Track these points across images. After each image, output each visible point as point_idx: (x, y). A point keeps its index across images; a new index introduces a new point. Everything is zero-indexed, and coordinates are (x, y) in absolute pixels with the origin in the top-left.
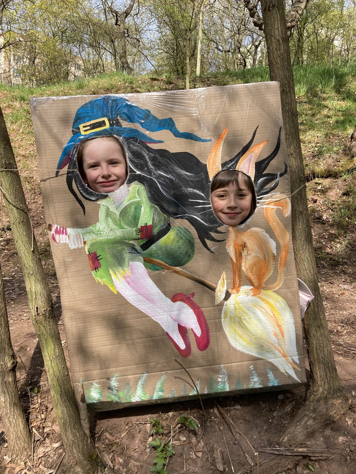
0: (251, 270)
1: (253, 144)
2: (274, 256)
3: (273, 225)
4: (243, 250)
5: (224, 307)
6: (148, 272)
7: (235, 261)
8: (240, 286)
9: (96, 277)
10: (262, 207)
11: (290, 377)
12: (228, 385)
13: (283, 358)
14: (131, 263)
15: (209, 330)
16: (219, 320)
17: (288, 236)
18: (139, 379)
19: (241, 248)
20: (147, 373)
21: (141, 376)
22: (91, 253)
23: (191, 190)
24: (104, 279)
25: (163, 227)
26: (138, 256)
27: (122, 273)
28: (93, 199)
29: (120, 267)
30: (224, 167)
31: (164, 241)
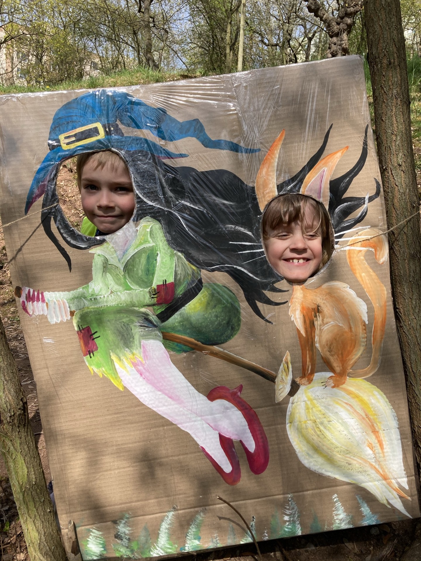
0: (330, 348)
1: (325, 153)
2: (365, 325)
3: (361, 277)
4: (316, 316)
5: (290, 405)
6: (171, 356)
7: (304, 335)
8: (313, 372)
9: (91, 365)
10: (342, 249)
11: (394, 510)
12: (299, 526)
13: (384, 482)
14: (143, 342)
15: (267, 442)
16: (282, 426)
17: (386, 292)
18: (163, 521)
19: (313, 313)
20: (175, 511)
21: (165, 516)
22: (81, 329)
23: (231, 228)
24: (103, 369)
25: (191, 285)
26: (154, 331)
27: (130, 359)
28: (83, 246)
29: (127, 349)
30: (281, 190)
31: (193, 306)
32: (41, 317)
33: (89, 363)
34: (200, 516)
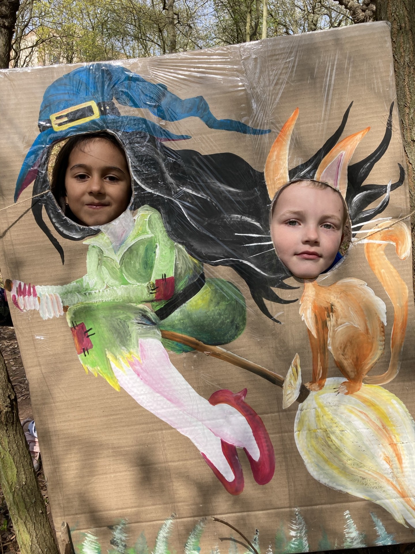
0: (344, 351)
1: (344, 134)
2: (383, 327)
3: (380, 273)
4: (329, 316)
5: (298, 412)
6: (170, 356)
7: (315, 336)
8: (324, 377)
9: (85, 364)
10: (360, 242)
11: (412, 530)
12: (306, 542)
13: (402, 499)
14: (141, 340)
15: (273, 451)
16: (290, 434)
17: (407, 291)
18: (161, 529)
19: (326, 312)
20: (173, 519)
21: (162, 524)
22: (75, 325)
23: (237, 218)
24: (99, 368)
25: (193, 280)
26: (153, 328)
27: (127, 358)
28: (77, 237)
29: (123, 348)
30: (293, 176)
31: (194, 303)
32: (32, 312)
33: (83, 362)
34: (200, 525)
